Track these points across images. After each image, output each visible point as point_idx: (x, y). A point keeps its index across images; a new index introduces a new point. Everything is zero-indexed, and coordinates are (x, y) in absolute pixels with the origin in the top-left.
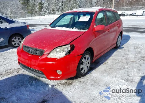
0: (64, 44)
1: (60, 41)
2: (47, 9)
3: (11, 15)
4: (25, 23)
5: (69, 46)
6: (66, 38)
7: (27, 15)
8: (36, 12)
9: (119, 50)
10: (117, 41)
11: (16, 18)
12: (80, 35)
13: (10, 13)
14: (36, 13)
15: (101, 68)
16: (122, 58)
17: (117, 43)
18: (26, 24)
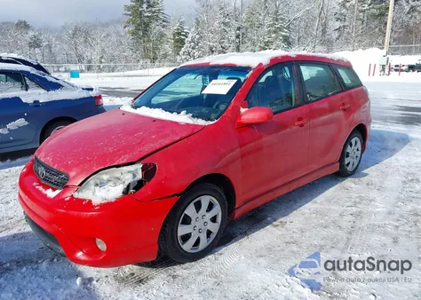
0: (125, 161)
1: (119, 150)
2: (193, 48)
3: (101, 62)
4: (92, 89)
5: (139, 166)
6: (140, 143)
7: (141, 62)
8: (165, 56)
9: (348, 182)
10: (344, 154)
11: (113, 71)
12: (184, 135)
13: (98, 57)
14: (165, 58)
15: (262, 238)
16: (345, 210)
17: (341, 160)
18: (92, 94)
